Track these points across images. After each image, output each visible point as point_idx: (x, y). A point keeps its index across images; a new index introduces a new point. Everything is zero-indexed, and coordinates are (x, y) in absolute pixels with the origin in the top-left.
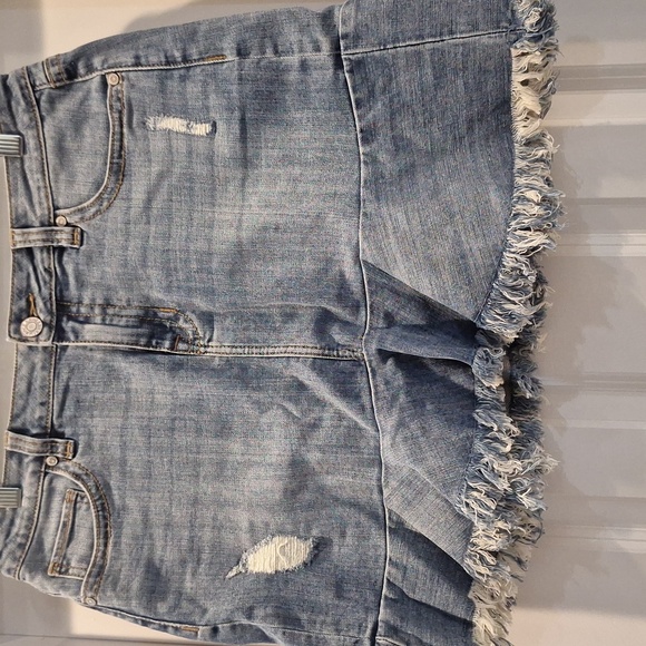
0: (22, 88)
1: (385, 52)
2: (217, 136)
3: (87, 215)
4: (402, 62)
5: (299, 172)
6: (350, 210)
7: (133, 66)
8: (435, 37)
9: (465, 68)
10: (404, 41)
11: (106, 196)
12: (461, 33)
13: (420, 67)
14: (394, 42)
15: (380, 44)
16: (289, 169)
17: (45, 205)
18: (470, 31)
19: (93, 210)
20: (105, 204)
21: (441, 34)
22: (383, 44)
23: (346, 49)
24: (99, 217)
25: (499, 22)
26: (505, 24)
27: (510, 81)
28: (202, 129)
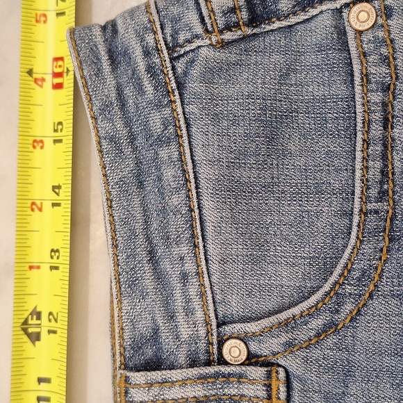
0: (147, 53)
3: (303, 335)
11: (348, 289)
17: (199, 315)
19: (317, 323)
20: (348, 307)
24: (331, 340)
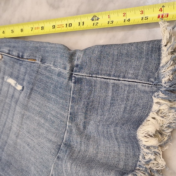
1: (91, 78)
2: (23, 93)
4: (98, 86)
5: (43, 122)
6: (53, 151)
7: (7, 54)
8: (116, 77)
9: (128, 100)
10: (101, 75)
12: (129, 78)
13: (106, 91)
14: (96, 74)
15: (90, 73)
16: (40, 119)
18: (133, 79)
21: (119, 76)
22: (91, 74)
23: (75, 72)
25: (149, 77)
26: (152, 80)
27: (147, 115)
28: (19, 88)
